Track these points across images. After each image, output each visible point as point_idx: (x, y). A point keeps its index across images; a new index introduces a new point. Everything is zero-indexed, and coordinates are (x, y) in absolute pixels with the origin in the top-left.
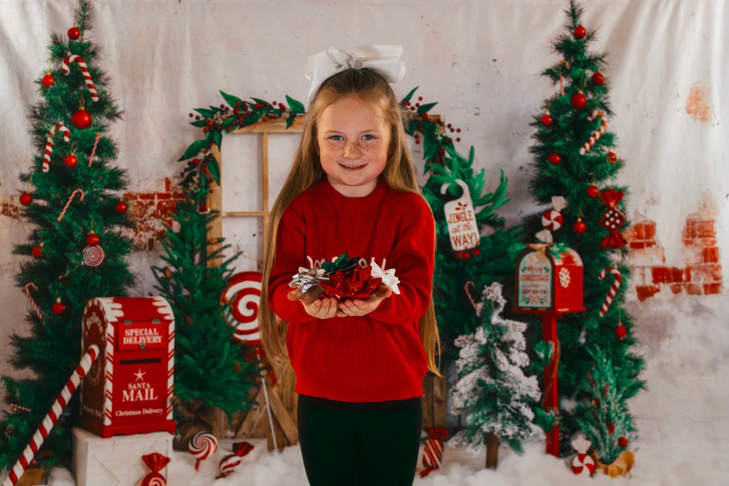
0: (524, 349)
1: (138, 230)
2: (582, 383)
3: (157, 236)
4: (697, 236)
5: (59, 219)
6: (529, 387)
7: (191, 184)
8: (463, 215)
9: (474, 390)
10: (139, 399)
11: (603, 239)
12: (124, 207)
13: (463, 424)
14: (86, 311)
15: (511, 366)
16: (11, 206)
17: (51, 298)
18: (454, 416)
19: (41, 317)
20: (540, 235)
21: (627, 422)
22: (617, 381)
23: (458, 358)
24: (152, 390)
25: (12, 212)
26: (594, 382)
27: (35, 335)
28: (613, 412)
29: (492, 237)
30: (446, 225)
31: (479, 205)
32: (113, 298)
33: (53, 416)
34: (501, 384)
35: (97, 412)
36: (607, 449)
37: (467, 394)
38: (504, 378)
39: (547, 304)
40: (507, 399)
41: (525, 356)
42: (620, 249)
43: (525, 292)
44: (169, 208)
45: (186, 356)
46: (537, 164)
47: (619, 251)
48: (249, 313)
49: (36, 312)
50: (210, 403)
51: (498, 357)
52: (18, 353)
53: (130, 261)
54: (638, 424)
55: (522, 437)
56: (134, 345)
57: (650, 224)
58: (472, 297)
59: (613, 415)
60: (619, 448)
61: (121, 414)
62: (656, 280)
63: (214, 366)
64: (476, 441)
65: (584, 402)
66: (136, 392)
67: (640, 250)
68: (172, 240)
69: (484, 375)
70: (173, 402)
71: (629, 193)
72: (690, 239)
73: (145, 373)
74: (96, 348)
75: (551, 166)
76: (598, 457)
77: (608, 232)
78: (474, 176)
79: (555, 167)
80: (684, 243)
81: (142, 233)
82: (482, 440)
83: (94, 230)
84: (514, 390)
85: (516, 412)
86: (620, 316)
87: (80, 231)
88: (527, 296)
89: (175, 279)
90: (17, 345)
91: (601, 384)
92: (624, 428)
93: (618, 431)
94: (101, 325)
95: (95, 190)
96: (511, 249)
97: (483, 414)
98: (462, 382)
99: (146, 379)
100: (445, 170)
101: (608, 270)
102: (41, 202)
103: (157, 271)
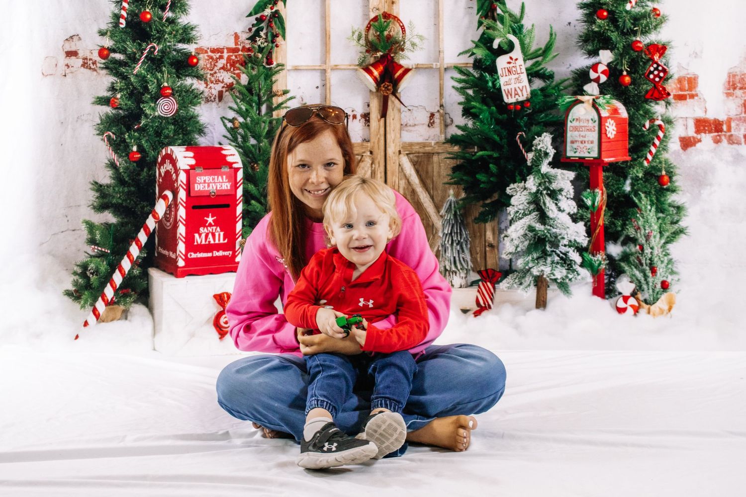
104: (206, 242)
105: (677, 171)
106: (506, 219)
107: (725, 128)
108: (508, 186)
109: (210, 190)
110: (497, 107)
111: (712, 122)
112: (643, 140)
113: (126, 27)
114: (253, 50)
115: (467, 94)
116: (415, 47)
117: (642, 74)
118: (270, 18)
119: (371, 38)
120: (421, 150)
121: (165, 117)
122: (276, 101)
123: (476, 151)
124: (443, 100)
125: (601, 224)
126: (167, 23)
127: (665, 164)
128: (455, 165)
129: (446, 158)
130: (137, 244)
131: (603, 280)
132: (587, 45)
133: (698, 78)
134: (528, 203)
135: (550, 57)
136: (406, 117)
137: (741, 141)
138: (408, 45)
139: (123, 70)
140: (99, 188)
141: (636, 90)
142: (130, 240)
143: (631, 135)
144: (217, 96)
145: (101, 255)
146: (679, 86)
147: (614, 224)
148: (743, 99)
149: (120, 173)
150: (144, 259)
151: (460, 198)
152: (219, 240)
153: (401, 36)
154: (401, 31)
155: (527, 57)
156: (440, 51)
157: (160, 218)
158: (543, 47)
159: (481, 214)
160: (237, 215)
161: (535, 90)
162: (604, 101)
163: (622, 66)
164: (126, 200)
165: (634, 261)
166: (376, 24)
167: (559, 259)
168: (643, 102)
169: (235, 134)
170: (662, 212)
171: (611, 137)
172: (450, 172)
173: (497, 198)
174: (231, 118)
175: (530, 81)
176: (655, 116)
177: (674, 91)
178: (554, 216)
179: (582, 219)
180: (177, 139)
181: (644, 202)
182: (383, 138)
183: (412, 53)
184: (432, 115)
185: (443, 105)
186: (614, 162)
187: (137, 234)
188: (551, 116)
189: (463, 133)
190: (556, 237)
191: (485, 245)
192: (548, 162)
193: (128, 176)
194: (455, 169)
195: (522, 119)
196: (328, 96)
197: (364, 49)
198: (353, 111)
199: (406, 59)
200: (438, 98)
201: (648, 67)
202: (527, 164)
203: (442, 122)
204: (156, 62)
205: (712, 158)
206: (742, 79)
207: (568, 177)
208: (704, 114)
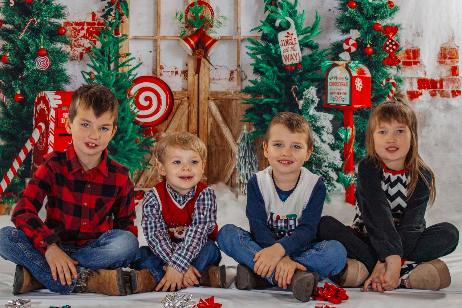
0: (331, 132)
1: (73, 47)
3: (86, 50)
4: (447, 59)
5: (20, 38)
6: (335, 157)
7: (109, 17)
8: (290, 41)
11: (384, 59)
12: (64, 31)
14: (36, 100)
15: (323, 143)
17: (13, 90)
19: (6, 103)
20: (342, 55)
27: (2, 115)
29: (310, 56)
30: (279, 47)
31: (301, 34)
32: (55, 92)
33: (13, 169)
34: (315, 155)
38: (317, 151)
39: (347, 102)
40: (319, 165)
41: (332, 137)
42: (396, 65)
43: (332, 93)
44: (94, 32)
46: (341, 7)
47: (395, 67)
48: (147, 104)
49: (3, 100)
53: (67, 67)
55: (329, 191)
57: (416, 49)
58: (296, 96)
62: (420, 88)
63: (122, 139)
67: (409, 67)
68: (96, 54)
71: (401, 29)
72: (443, 60)
74: (42, 125)
75: (350, 9)
77: (388, 55)
78: (298, 14)
79: (353, 10)
80: (439, 63)
81: (75, 48)
83: (43, 46)
84: (324, 159)
85: (325, 174)
87: (34, 46)
88: (333, 96)
89: (97, 80)
94: (46, 110)
95: (44, 18)
96: (323, 64)
100: (278, 10)
101: (388, 80)
102: (8, 26)
103: (85, 74)
107: (438, 85)
110: (278, 68)
111: (429, 81)
112: (381, 93)
113: (14, 6)
114: (106, 24)
115: (257, 58)
116: (220, 25)
117: (381, 47)
118: (118, 2)
119: (189, 17)
120: (224, 97)
121: (41, 70)
122: (121, 60)
123: (263, 98)
124: (240, 62)
125: (352, 152)
126: (44, 4)
128: (248, 108)
129: (241, 103)
130: (18, 161)
132: (342, 26)
133: (420, 50)
135: (316, 33)
136: (213, 74)
137: (449, 95)
138: (215, 23)
139: (11, 36)
141: (377, 58)
142: (13, 158)
143: (373, 89)
144: (79, 56)
146: (406, 56)
147: (360, 152)
148: (450, 65)
150: (23, 171)
151: (251, 131)
153: (211, 16)
154: (210, 14)
155: (299, 33)
156: (238, 28)
157: (36, 142)
158: (311, 26)
161: (305, 56)
162: (354, 65)
163: (367, 40)
164: (11, 129)
166: (193, 8)
168: (381, 66)
171: (359, 91)
172: (244, 113)
174: (89, 72)
175: (302, 50)
176: (390, 77)
177: (403, 59)
178: (319, 146)
179: (338, 148)
180: (49, 86)
182: (196, 88)
183: (218, 28)
184: (232, 73)
185: (240, 66)
186: (361, 108)
187: (18, 154)
188: (316, 75)
189: (253, 85)
190: (320, 160)
192: (314, 107)
193: (13, 111)
194: (249, 111)
195: (295, 76)
196: (158, 58)
197: (184, 26)
198: (176, 69)
199: (215, 33)
200: (237, 61)
201: (385, 42)
202: (299, 108)
203: (239, 77)
204: (35, 31)
205: (430, 106)
206: (451, 52)
207: (328, 118)
208: (424, 76)
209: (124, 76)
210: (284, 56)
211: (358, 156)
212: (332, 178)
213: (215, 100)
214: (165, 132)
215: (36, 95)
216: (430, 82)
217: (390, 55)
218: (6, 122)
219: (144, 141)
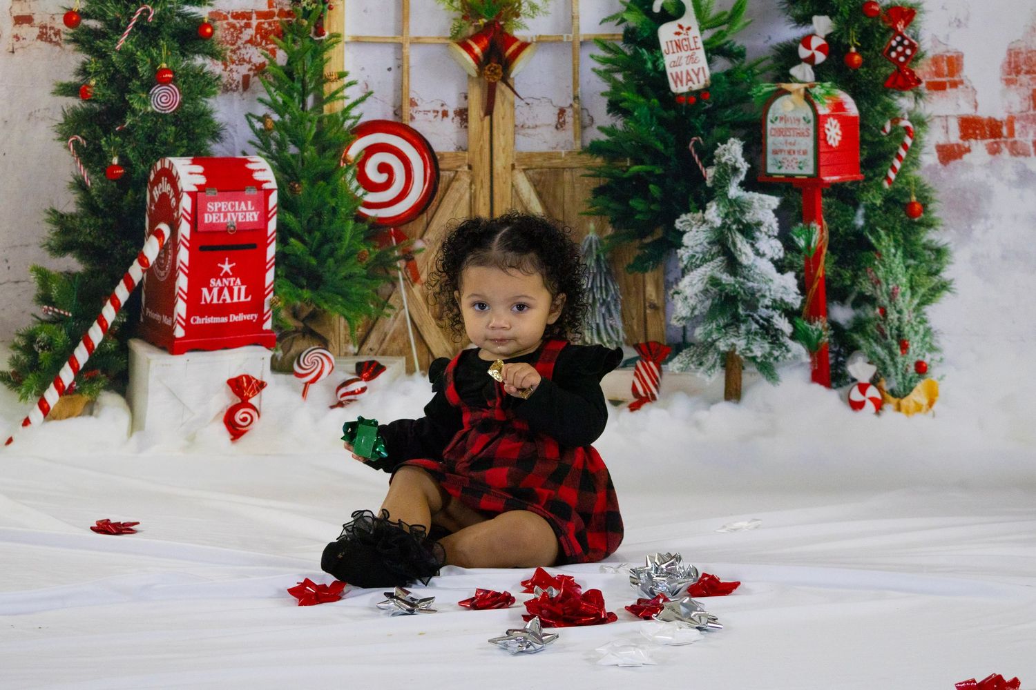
0: (776, 234)
1: (228, 63)
2: (861, 283)
3: (254, 70)
4: (1023, 73)
5: (118, 47)
6: (785, 288)
8: (685, 43)
9: (705, 291)
10: (224, 300)
11: (887, 77)
12: (209, 30)
13: (689, 340)
14: (152, 177)
15: (759, 258)
16: (52, 28)
17: (104, 157)
18: (677, 329)
19: (89, 184)
20: (794, 71)
21: (927, 339)
22: (911, 281)
23: (680, 245)
24: (243, 288)
25: (53, 37)
26: (878, 282)
27: (80, 209)
28: (907, 325)
29: (728, 74)
30: (662, 56)
31: (707, 28)
32: (192, 158)
33: (102, 321)
34: (743, 283)
35: (165, 318)
36: (900, 377)
37: (694, 297)
38: (748, 275)
39: (809, 170)
40: (752, 305)
41: (778, 244)
42: (912, 90)
43: (775, 152)
44: (272, 32)
45: (292, 240)
47: (910, 94)
48: (381, 178)
49: (83, 177)
50: (326, 307)
51: (739, 245)
52: (56, 234)
53: (215, 107)
54: (943, 342)
55: (776, 359)
56: (219, 223)
57: (955, 55)
58: (699, 159)
59: (907, 329)
60: (917, 375)
61: (199, 321)
62: (965, 135)
63: (332, 253)
64: (709, 364)
65: (864, 311)
66: (221, 291)
67: (941, 93)
68: (275, 77)
69: (719, 271)
70: (271, 306)
71: (923, 12)
72: (1013, 76)
73: (234, 264)
74: (165, 228)
76: (886, 387)
77: (895, 67)
80: (1004, 82)
81: (233, 67)
82: (718, 361)
83: (166, 63)
84: (763, 292)
85: (766, 323)
86: (914, 187)
87: (147, 63)
88: (780, 157)
89: (279, 131)
90: (56, 223)
91: (888, 284)
92: (922, 346)
93: (914, 352)
94: (173, 197)
95: (169, 6)
96: (755, 90)
97: (718, 326)
98: (687, 280)
99: (236, 272)
101: (895, 121)
102: (93, 24)
103: (254, 120)
104: (218, 300)
105: (934, 196)
106: (676, 268)
107: (1005, 131)
108: (678, 218)
109: (226, 224)
110: (660, 100)
111: (985, 122)
112: (881, 149)
114: (296, 14)
115: (615, 80)
116: (536, 11)
117: (880, 51)
120: (546, 164)
121: (158, 113)
122: (328, 88)
123: (628, 164)
124: (579, 89)
125: (821, 275)
127: (916, 186)
128: (598, 186)
129: (583, 176)
130: (113, 303)
131: (827, 359)
132: (795, 8)
133: (962, 57)
134: (709, 243)
135: (740, 24)
136: (523, 114)
137: (1029, 151)
138: (525, 8)
139: (99, 43)
140: (59, 219)
141: (870, 75)
142: (103, 298)
143: (863, 141)
144: (241, 82)
145: (58, 320)
146: (934, 69)
147: (840, 275)
148: (1030, 87)
149: (93, 196)
150: (123, 326)
151: (605, 235)
152: (239, 298)
155: (704, 25)
156: (573, 17)
157: (151, 264)
158: (729, 10)
159: (638, 258)
160: (268, 259)
161: (717, 74)
162: (823, 91)
163: (849, 39)
164: (99, 238)
165: (873, 332)
167: (757, 326)
168: (880, 93)
169: (266, 140)
170: (913, 256)
171: (834, 145)
172: (590, 197)
173: (661, 235)
174: (261, 115)
175: (710, 61)
176: (899, 115)
177: (927, 76)
178: (750, 263)
179: (791, 267)
180: (178, 146)
181: (886, 243)
182: (487, 146)
183: (531, 19)
184: (562, 112)
185: (578, 97)
186: (839, 182)
187: (114, 288)
188: (741, 113)
189: (608, 138)
190: (753, 294)
191: (645, 304)
192: (738, 181)
193: (104, 201)
194: (599, 192)
195: (697, 117)
196: (405, 83)
197: (459, 14)
198: (442, 105)
199: (526, 28)
200: (572, 86)
201: (888, 40)
202: (706, 184)
203: (577, 122)
204: (150, 32)
205: (988, 176)
206: (1030, 58)
207: (769, 205)
208: (974, 110)
209: (334, 119)
210: (671, 74)
211: (835, 285)
212: (782, 331)
213: (528, 169)
214: (421, 237)
215: (150, 166)
216: (987, 124)
217: (898, 69)
218: (88, 223)
219: (377, 256)
